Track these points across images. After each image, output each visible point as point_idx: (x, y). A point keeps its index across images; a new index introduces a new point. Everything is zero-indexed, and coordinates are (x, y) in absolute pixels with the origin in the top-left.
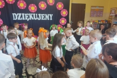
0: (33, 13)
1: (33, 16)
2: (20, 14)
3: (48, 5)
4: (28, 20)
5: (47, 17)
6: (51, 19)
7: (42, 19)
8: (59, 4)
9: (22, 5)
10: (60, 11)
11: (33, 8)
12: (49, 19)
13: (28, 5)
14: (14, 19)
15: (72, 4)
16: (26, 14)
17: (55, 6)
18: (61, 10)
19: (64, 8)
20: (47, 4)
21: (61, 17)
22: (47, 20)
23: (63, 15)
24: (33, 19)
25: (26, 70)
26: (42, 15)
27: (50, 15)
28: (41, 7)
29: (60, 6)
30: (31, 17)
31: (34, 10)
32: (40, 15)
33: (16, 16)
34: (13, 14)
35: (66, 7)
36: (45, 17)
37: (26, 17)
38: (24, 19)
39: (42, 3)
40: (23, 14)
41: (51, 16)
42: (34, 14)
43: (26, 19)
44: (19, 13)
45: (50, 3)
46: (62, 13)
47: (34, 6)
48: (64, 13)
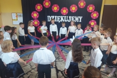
2: (53, 17)
4: (59, 21)
5: (77, 19)
6: (80, 21)
8: (90, 6)
9: (55, 8)
11: (64, 11)
13: (61, 8)
14: (48, 21)
16: (58, 17)
17: (86, 8)
18: (91, 13)
19: (95, 11)
20: (78, 7)
21: (91, 19)
22: (77, 22)
23: (93, 17)
24: (64, 21)
25: (55, 65)
26: (72, 17)
27: (80, 17)
28: (72, 10)
29: (91, 8)
30: (62, 19)
31: (66, 13)
32: (70, 17)
33: (50, 18)
34: (48, 17)
35: (98, 10)
36: (75, 19)
37: (58, 19)
38: (56, 21)
40: (56, 17)
42: (65, 17)
43: (58, 21)
44: (53, 15)
45: (81, 6)
46: (93, 15)
47: (65, 9)
48: (95, 15)
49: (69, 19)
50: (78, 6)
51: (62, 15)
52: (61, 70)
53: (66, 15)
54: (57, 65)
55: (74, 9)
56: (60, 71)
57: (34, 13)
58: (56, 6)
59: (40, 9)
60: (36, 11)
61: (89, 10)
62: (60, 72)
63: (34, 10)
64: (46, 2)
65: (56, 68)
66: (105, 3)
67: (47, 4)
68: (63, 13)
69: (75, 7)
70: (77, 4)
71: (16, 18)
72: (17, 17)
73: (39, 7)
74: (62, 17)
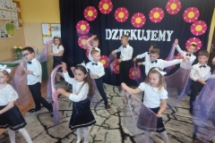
0: (138, 29)
1: (136, 33)
2: (116, 31)
3: (167, 15)
5: (162, 36)
6: (169, 40)
7: (153, 39)
8: (189, 11)
9: (121, 15)
10: (189, 25)
11: (138, 20)
12: (164, 40)
13: (131, 14)
14: (107, 38)
16: (125, 31)
17: (181, 13)
18: (192, 23)
19: (199, 19)
21: (191, 36)
22: (161, 41)
23: (196, 32)
24: (136, 39)
26: (153, 32)
27: (168, 32)
28: (154, 19)
29: (191, 15)
30: (133, 35)
31: (141, 24)
32: (148, 32)
33: (112, 34)
34: (107, 30)
36: (158, 35)
40: (121, 31)
41: (170, 33)
42: (139, 31)
44: (115, 28)
45: (171, 10)
46: (194, 28)
47: (140, 17)
48: (199, 28)
49: (146, 35)
50: (164, 10)
51: (134, 28)
52: (131, 135)
53: (141, 28)
54: (122, 124)
55: (156, 15)
56: (128, 135)
57: (81, 24)
58: (123, 11)
59: (92, 17)
60: (85, 19)
61: (188, 19)
62: (128, 138)
63: (82, 18)
64: (104, 3)
65: (121, 129)
67: (106, 7)
68: (136, 24)
69: (159, 11)
70: (163, 7)
71: (48, 33)
72: (50, 30)
73: (90, 13)
74: (133, 32)
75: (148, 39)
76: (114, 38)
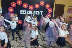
1: (31, 12)
2: (24, 11)
3: (40, 6)
5: (39, 13)
6: (42, 14)
7: (36, 14)
9: (25, 6)
10: (47, 10)
11: (31, 8)
14: (21, 14)
15: (56, 5)
16: (27, 11)
17: (44, 6)
19: (50, 8)
23: (49, 12)
26: (36, 12)
28: (36, 7)
29: (48, 6)
30: (30, 13)
31: (32, 9)
32: (35, 12)
33: (22, 12)
34: (20, 11)
35: (52, 7)
37: (27, 13)
39: (37, 5)
40: (26, 11)
41: (42, 12)
42: (32, 11)
45: (42, 5)
47: (32, 6)
48: (50, 11)
49: (34, 13)
50: (40, 4)
51: (30, 10)
55: (37, 6)
57: (10, 9)
58: (26, 4)
59: (14, 6)
60: (12, 7)
64: (19, 1)
66: (56, 3)
67: (19, 3)
73: (14, 5)
74: (30, 12)
75: (35, 14)
76: (23, 14)
